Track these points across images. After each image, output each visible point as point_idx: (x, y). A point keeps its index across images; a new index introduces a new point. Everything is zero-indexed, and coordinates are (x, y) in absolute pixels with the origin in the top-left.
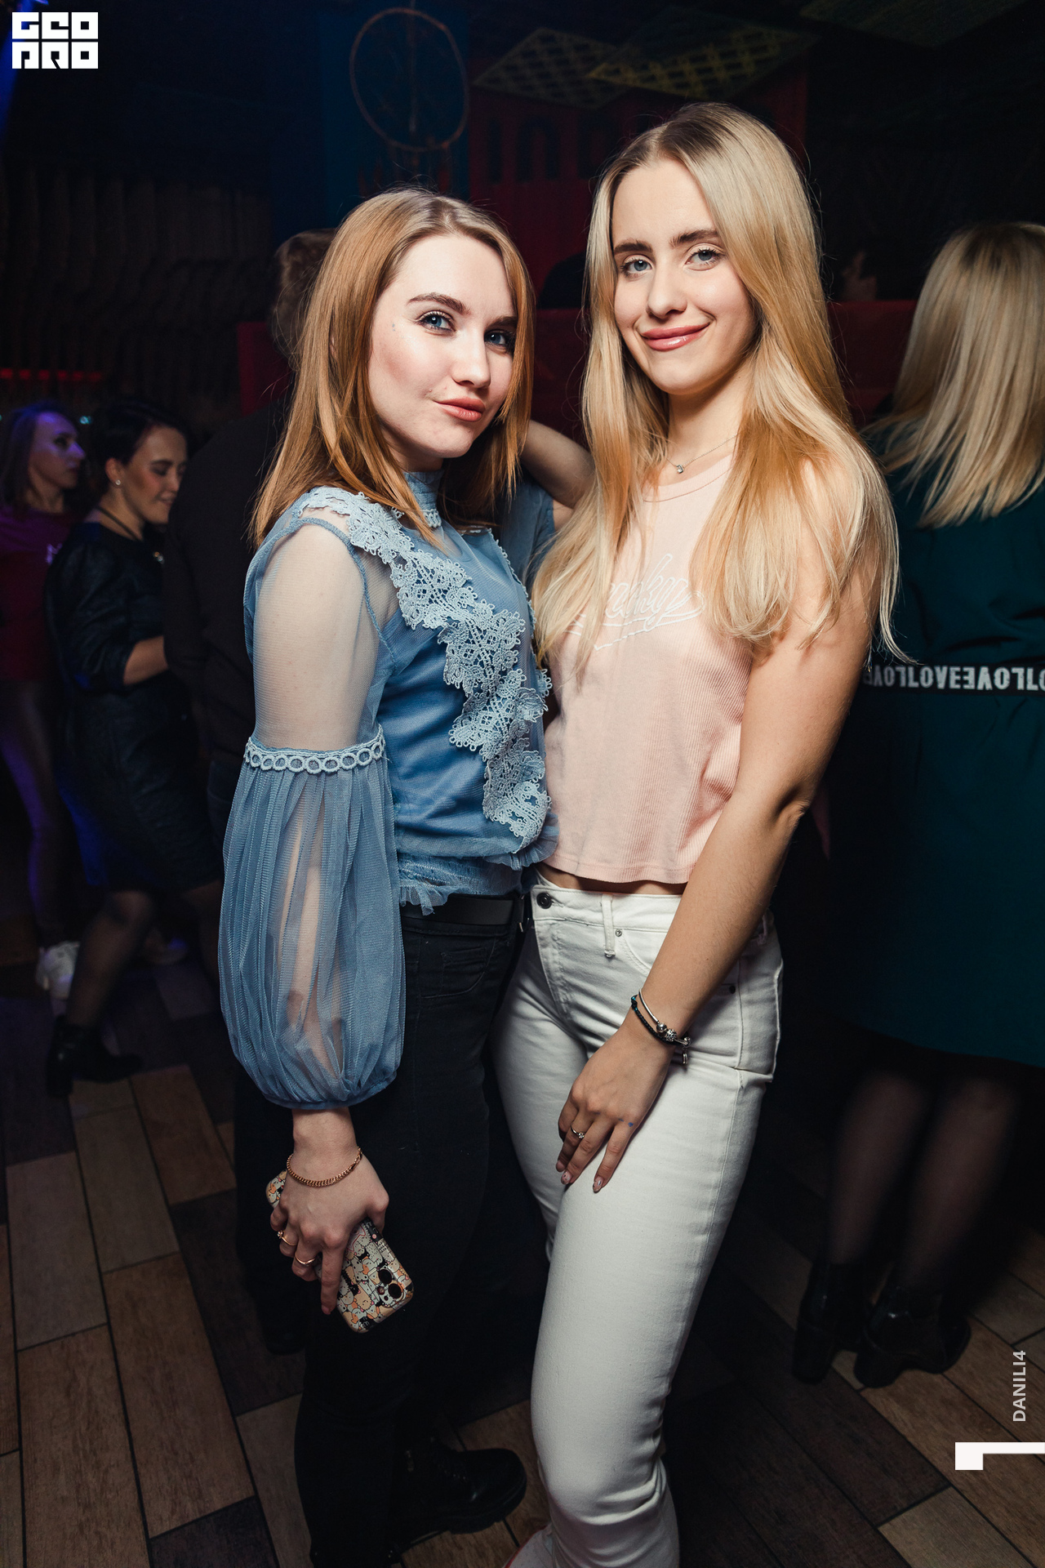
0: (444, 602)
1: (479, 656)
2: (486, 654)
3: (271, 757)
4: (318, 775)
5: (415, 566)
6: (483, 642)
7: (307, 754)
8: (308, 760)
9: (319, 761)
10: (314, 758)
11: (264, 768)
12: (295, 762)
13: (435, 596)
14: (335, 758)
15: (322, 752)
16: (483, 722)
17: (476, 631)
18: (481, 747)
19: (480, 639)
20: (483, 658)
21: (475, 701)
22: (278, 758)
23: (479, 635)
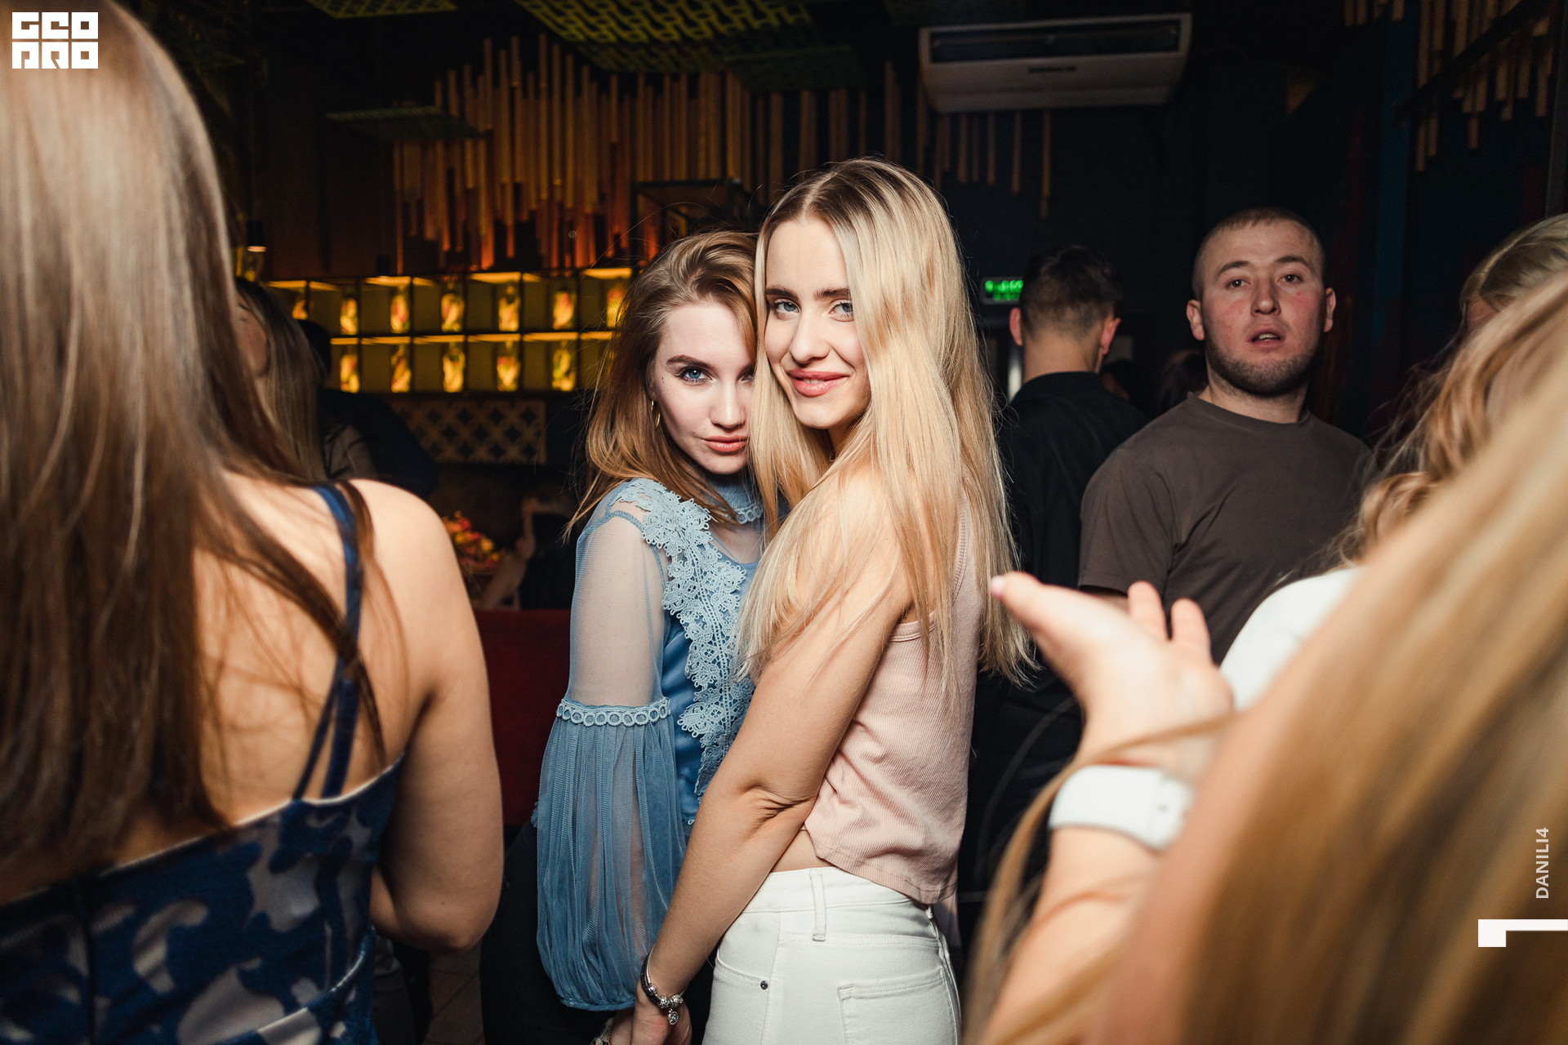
0: (707, 601)
1: (718, 657)
2: (724, 657)
3: (592, 714)
4: (633, 726)
5: (693, 564)
6: (724, 647)
7: (622, 710)
8: (624, 714)
9: (631, 715)
10: (628, 713)
11: (586, 724)
12: (614, 717)
13: (701, 594)
14: (644, 713)
15: (634, 708)
16: (712, 714)
17: (720, 635)
18: (702, 735)
19: (721, 643)
20: (721, 660)
21: (709, 694)
22: (598, 714)
23: (721, 639)
